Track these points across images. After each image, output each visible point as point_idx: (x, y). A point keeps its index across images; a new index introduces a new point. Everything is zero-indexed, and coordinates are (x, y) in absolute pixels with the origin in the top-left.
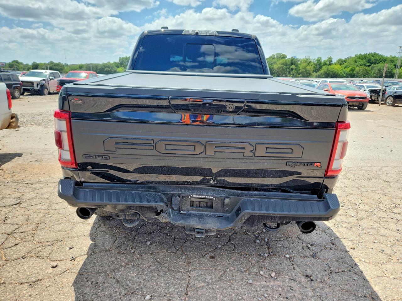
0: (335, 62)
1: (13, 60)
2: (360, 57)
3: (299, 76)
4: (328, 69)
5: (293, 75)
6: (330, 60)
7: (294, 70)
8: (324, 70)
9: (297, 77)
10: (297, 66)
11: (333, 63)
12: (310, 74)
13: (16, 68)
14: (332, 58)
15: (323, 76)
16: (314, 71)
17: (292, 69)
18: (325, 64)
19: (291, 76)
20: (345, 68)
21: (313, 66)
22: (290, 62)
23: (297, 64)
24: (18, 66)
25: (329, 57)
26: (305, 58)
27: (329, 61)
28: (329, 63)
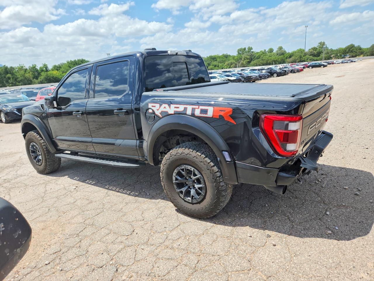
0: (52, 68)
2: (71, 63)
3: (20, 84)
4: (47, 75)
5: (12, 83)
6: (46, 66)
7: (12, 79)
8: (44, 76)
9: (18, 85)
10: (12, 74)
11: (50, 69)
12: (31, 81)
14: (47, 65)
15: (46, 82)
16: (33, 78)
17: (9, 78)
18: (42, 71)
19: (11, 85)
20: (63, 73)
21: (31, 73)
22: (4, 70)
23: (13, 72)
25: (44, 64)
26: (19, 66)
27: (45, 68)
28: (45, 69)
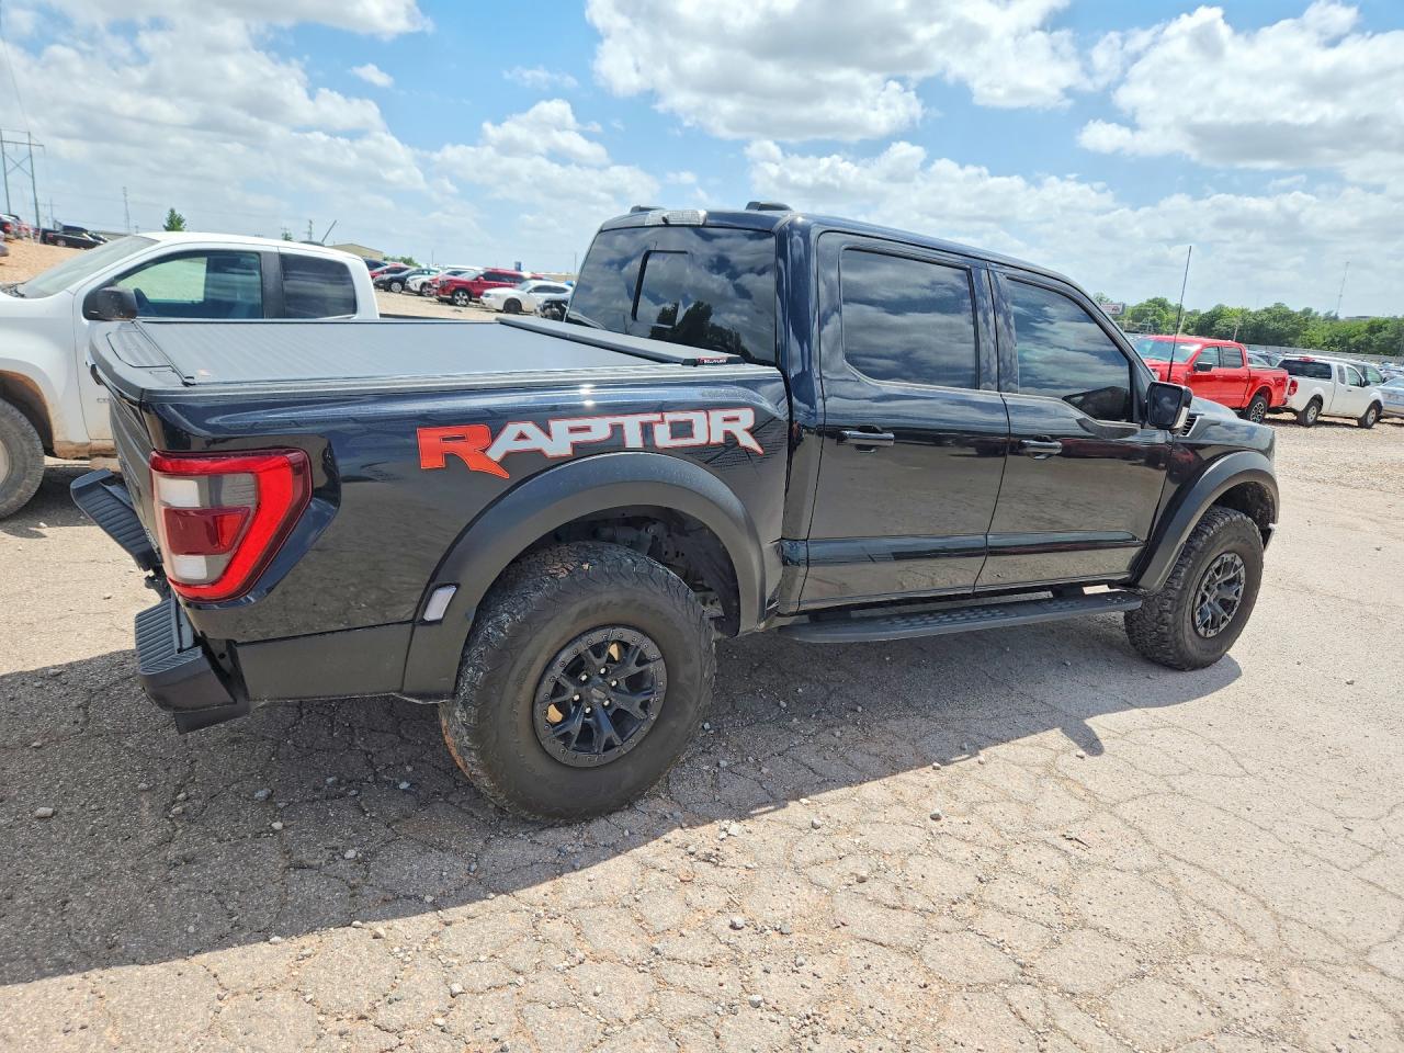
1: (1151, 298)
13: (1153, 321)
24: (1160, 317)
